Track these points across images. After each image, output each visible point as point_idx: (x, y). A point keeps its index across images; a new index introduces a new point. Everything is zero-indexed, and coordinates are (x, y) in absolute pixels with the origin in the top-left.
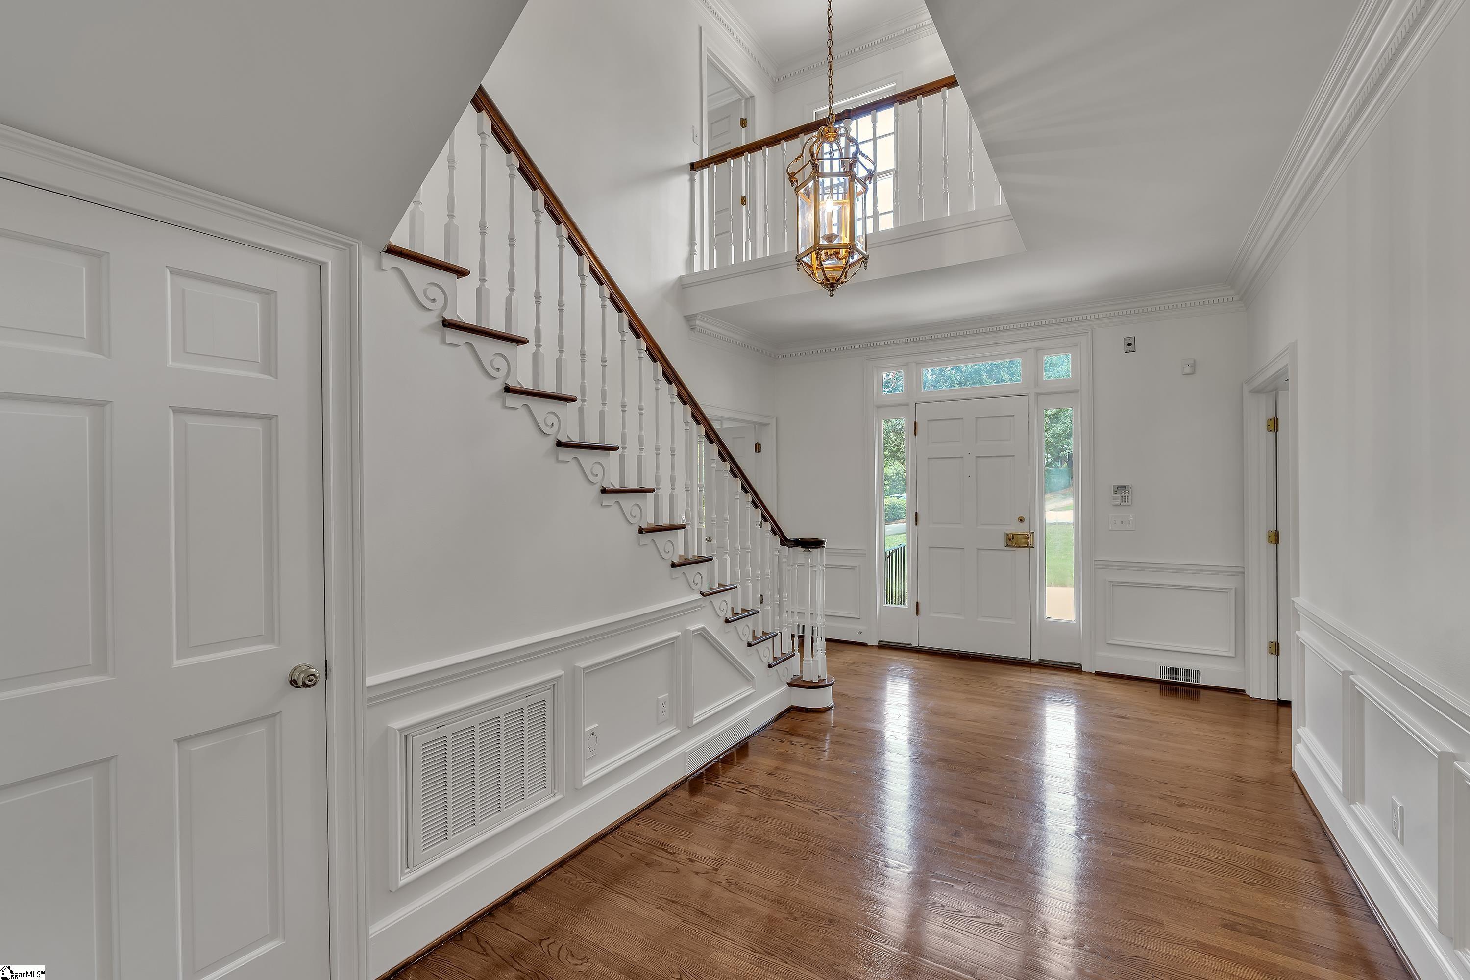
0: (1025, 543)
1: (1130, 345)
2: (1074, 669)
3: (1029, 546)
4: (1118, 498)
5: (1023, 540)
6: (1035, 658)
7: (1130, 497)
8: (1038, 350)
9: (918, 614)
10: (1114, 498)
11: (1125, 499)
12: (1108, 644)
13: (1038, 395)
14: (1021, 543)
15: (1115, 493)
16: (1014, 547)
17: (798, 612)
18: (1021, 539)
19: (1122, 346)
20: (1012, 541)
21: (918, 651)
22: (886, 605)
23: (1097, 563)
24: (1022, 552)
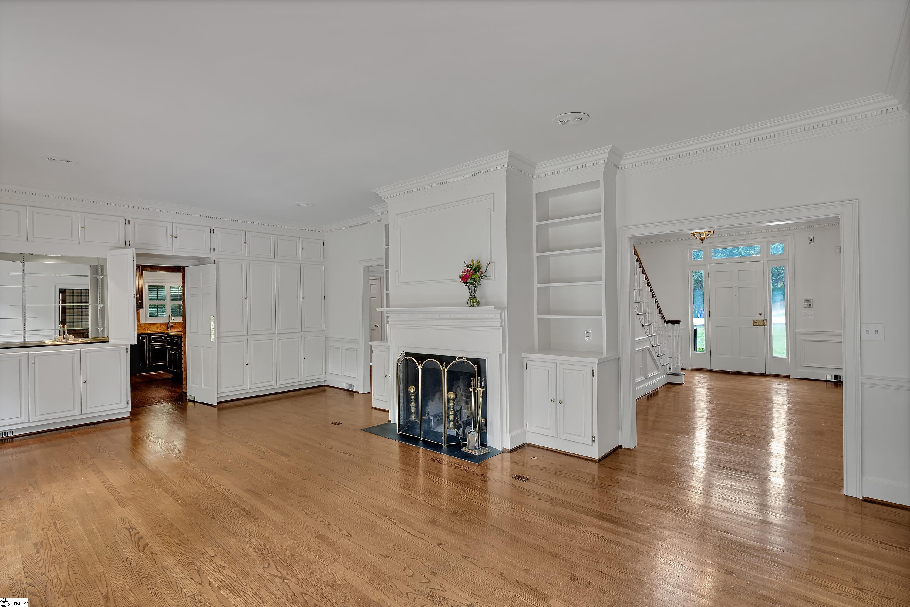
0: (762, 324)
1: (811, 240)
2: (787, 377)
3: (764, 325)
4: (806, 305)
5: (762, 323)
6: (768, 373)
7: (812, 304)
8: (768, 242)
9: (710, 355)
10: (804, 305)
11: (809, 305)
12: (802, 366)
13: (768, 261)
14: (760, 324)
15: (805, 302)
16: (758, 326)
17: (669, 357)
18: (761, 322)
19: (807, 241)
20: (756, 323)
21: (711, 371)
22: (695, 352)
23: (796, 332)
24: (762, 328)
